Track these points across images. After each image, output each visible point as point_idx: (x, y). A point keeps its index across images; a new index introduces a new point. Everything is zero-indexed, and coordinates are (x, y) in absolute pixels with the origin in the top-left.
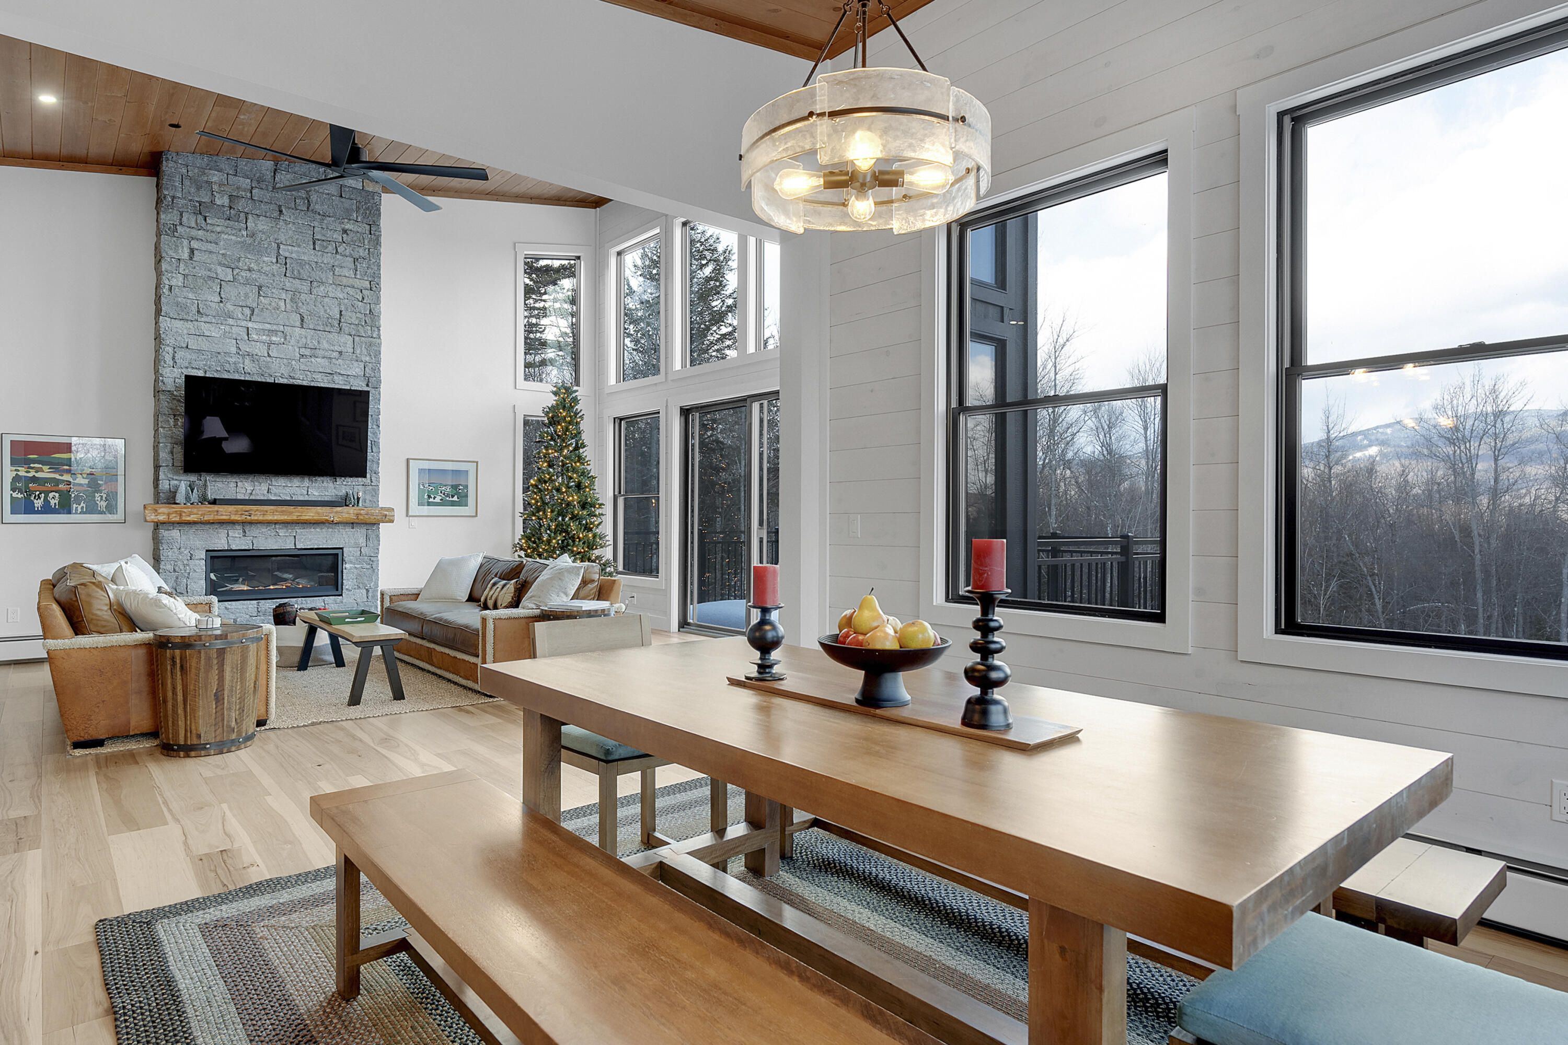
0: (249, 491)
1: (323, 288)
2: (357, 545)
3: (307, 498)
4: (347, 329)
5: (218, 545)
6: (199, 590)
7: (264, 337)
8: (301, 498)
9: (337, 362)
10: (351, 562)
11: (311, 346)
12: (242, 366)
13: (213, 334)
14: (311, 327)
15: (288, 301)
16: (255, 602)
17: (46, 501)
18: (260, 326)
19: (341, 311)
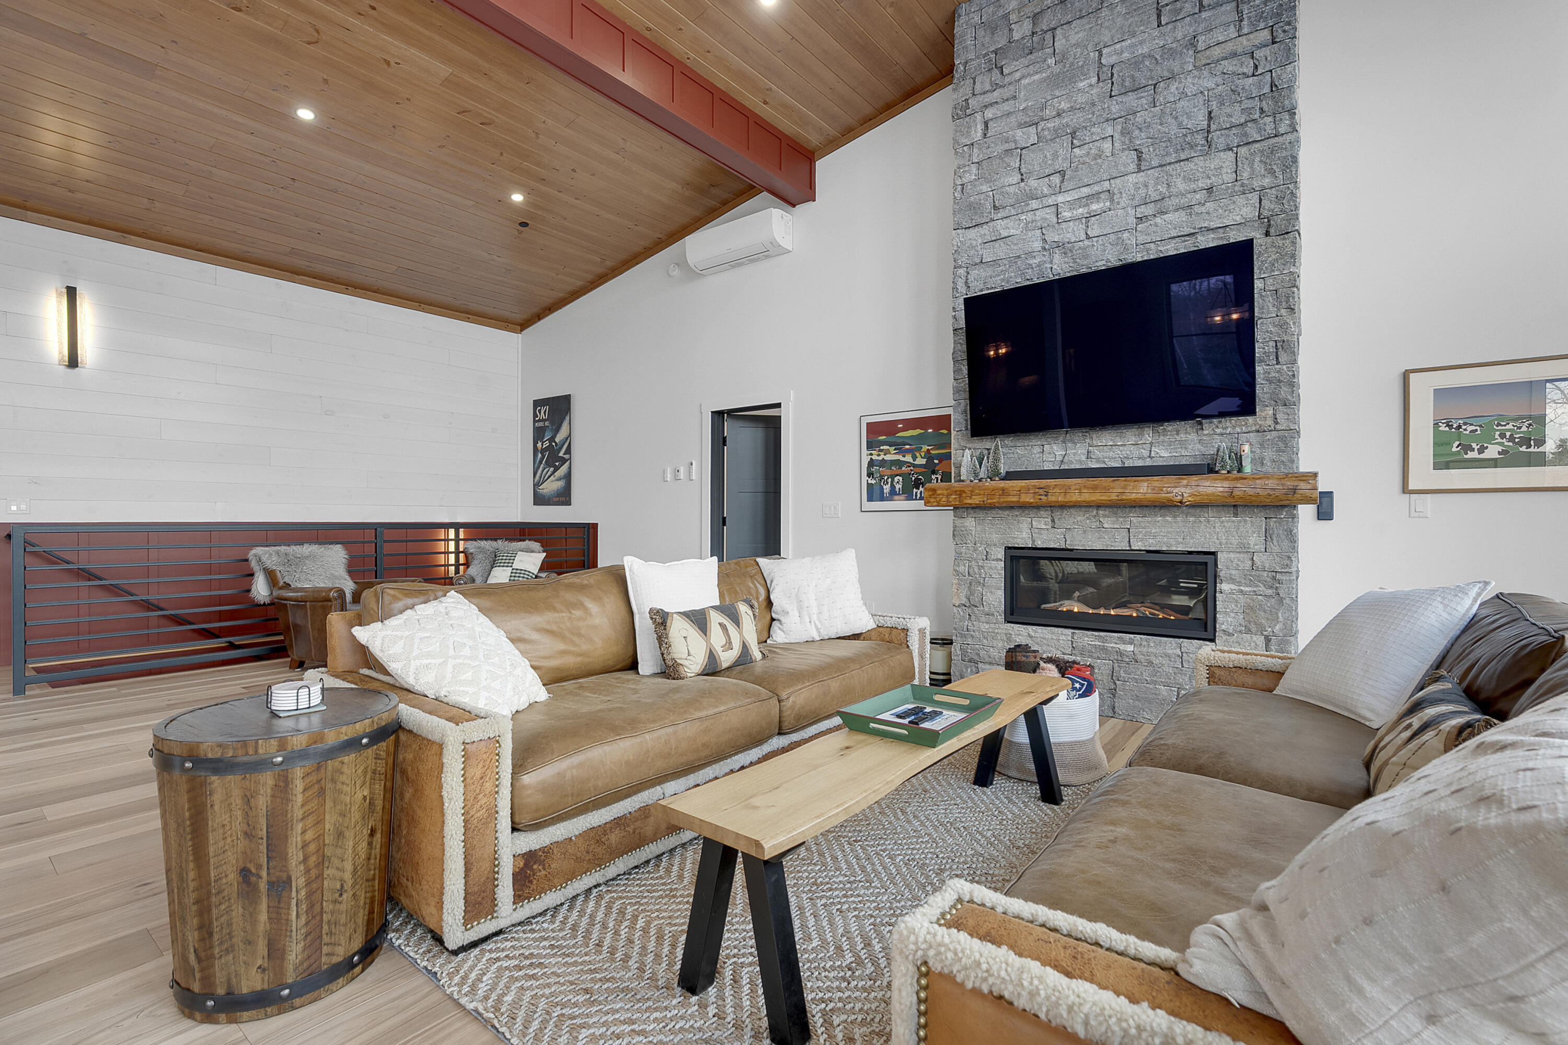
0: (1059, 458)
1: (1176, 85)
2: (1244, 549)
3: (1148, 462)
4: (1222, 140)
5: (1019, 541)
6: (996, 604)
7: (1081, 210)
8: (1140, 463)
9: (1203, 209)
10: (1232, 580)
11: (1154, 196)
12: (1049, 266)
13: (1012, 232)
14: (1154, 164)
15: (1116, 136)
16: (1069, 631)
17: (893, 487)
18: (1075, 195)
19: (1210, 113)
